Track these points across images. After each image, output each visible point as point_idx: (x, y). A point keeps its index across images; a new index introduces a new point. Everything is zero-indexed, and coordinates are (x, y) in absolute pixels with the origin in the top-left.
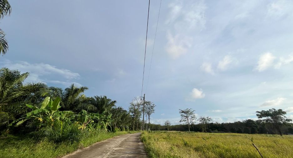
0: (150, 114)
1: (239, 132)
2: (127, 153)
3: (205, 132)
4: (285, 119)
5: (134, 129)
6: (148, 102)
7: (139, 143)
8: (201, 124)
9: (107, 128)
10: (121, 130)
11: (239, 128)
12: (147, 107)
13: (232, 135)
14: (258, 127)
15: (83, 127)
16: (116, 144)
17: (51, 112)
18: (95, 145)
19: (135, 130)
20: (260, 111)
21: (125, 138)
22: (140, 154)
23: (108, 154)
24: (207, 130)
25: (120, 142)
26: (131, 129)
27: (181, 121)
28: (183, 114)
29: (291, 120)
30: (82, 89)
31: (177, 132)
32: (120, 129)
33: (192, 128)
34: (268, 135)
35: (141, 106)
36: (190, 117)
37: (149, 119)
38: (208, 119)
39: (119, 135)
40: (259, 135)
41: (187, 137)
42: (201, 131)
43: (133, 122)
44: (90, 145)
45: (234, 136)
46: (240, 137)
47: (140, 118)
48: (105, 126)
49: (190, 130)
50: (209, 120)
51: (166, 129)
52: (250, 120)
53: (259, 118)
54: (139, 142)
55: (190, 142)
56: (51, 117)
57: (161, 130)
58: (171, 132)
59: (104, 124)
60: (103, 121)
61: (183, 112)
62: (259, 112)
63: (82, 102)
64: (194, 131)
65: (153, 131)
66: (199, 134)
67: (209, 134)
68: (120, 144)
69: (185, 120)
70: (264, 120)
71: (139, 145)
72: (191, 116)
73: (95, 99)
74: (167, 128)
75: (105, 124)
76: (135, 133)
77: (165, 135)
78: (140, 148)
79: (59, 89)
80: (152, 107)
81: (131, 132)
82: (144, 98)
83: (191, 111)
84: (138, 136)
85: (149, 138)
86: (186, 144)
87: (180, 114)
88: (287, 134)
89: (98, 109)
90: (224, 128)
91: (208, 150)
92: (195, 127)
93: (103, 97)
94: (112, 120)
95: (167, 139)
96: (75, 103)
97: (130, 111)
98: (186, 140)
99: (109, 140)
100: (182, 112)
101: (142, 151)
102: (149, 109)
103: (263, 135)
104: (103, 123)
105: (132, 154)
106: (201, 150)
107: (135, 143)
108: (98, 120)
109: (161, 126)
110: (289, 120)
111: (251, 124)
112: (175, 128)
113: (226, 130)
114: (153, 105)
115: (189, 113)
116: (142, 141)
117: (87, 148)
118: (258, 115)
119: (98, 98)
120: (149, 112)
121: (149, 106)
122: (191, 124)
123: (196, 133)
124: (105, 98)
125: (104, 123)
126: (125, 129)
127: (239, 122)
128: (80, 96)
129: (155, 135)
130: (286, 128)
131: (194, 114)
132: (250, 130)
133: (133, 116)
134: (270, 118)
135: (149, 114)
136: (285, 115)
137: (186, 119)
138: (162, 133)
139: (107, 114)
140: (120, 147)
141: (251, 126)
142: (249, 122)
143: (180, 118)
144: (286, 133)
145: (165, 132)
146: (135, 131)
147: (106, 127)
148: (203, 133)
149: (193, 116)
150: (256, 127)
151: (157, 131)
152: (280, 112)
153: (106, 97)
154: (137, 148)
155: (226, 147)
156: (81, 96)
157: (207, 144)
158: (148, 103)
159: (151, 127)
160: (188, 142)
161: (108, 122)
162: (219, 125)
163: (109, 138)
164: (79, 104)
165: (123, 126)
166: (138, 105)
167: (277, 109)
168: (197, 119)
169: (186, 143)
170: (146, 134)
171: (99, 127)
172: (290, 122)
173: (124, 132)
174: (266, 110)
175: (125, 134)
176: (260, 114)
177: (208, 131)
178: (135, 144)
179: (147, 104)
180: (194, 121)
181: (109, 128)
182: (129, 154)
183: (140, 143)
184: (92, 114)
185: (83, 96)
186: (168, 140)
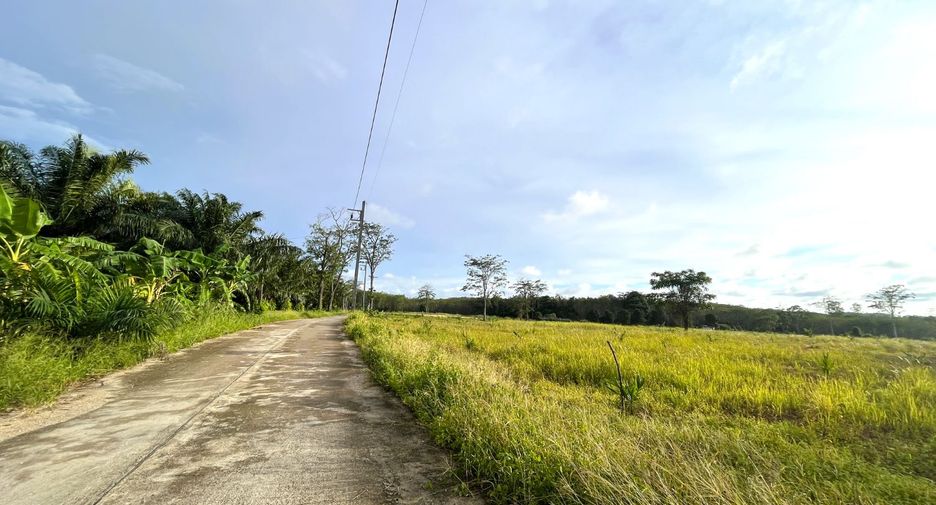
0: (377, 264)
1: (606, 320)
2: (311, 366)
3: (524, 317)
4: (706, 292)
5: (321, 306)
6: (372, 227)
7: (343, 343)
8: (519, 297)
9: (234, 299)
10: (279, 307)
11: (606, 312)
12: (370, 242)
13: (585, 327)
14: (649, 310)
15: (150, 293)
16: (271, 344)
17: (12, 238)
18: (202, 347)
19: (326, 307)
20: (663, 272)
21: (296, 330)
22: (350, 367)
23: (257, 367)
24: (530, 314)
25: (283, 340)
26: (312, 304)
27: (465, 288)
28: (475, 268)
29: (713, 297)
30: (125, 161)
31: (451, 316)
32: (275, 305)
33: (494, 307)
34: (664, 328)
35: (348, 238)
36: (492, 279)
37: (372, 277)
38: (537, 287)
39: (273, 320)
40: (646, 327)
41: (475, 328)
42: (514, 316)
43: (319, 284)
44: (184, 346)
45: (589, 328)
46: (601, 332)
47: (343, 274)
48: (229, 294)
49: (488, 314)
50: (541, 289)
51: (422, 309)
52: (636, 292)
53: (654, 288)
54: (342, 340)
55: (481, 341)
56: (15, 257)
57: (405, 310)
58: (435, 316)
59: (225, 288)
60: (220, 276)
61: (475, 263)
62: (658, 275)
63: (127, 209)
64: (497, 315)
65: (382, 313)
66: (509, 322)
67: (532, 322)
68: (285, 345)
69: (478, 284)
70: (661, 295)
71: (343, 348)
72: (496, 275)
73: (181, 201)
74: (424, 305)
75: (228, 286)
76: (326, 315)
77: (417, 324)
78: (348, 354)
79: (14, 150)
80: (385, 243)
81: (310, 313)
82: (362, 212)
83: (498, 261)
84: (336, 325)
85: (374, 330)
86: (469, 346)
87: (466, 268)
88: (700, 327)
89: (197, 236)
90: (573, 311)
91: (520, 357)
92: (500, 305)
93: (212, 198)
94: (253, 276)
95: (423, 333)
96: (97, 209)
97: (311, 250)
98: (472, 336)
99: (246, 334)
100: (473, 264)
101: (355, 360)
102: (375, 247)
103: (652, 327)
104: (219, 283)
105: (328, 366)
106: (505, 358)
107: (331, 342)
108: (201, 273)
109: (406, 301)
110: (710, 297)
111: (637, 302)
112: (446, 306)
113: (577, 314)
114: (389, 237)
115: (492, 266)
116: (351, 338)
117: (178, 354)
118: (652, 282)
119: (191, 201)
120: (373, 257)
121: (374, 238)
122: (491, 296)
123: (501, 321)
124: (220, 200)
125: (224, 284)
126: (290, 304)
127: (610, 296)
128: (118, 186)
129: (387, 322)
130: (703, 313)
131: (504, 271)
132: (629, 316)
133: (320, 268)
134: (676, 289)
135: (372, 263)
136: (708, 286)
137: (481, 284)
138: (409, 320)
139: (233, 257)
140: (286, 351)
141: (634, 308)
142: (634, 297)
143: (464, 280)
144: (699, 325)
145: (416, 317)
146: (325, 312)
147: (229, 296)
148: (518, 322)
149: (500, 276)
150: (645, 309)
151: (394, 313)
152: (702, 278)
153: (224, 199)
154: (339, 354)
155: (562, 351)
156: (122, 187)
157: (520, 346)
158: (374, 229)
159: (376, 302)
160: (476, 342)
161: (238, 281)
162: (563, 302)
163: (244, 328)
164: (115, 213)
165: (286, 296)
166: (339, 234)
167: (697, 271)
168: (511, 285)
169: (470, 341)
170: (362, 319)
171: (205, 295)
172: (713, 301)
173: (290, 312)
174: (673, 271)
175: (292, 317)
176: (658, 278)
177: (533, 316)
178: (332, 344)
179: (368, 233)
180: (499, 290)
181: (239, 298)
182: (318, 366)
183: (347, 343)
184: (184, 254)
185: (129, 187)
186: (425, 335)
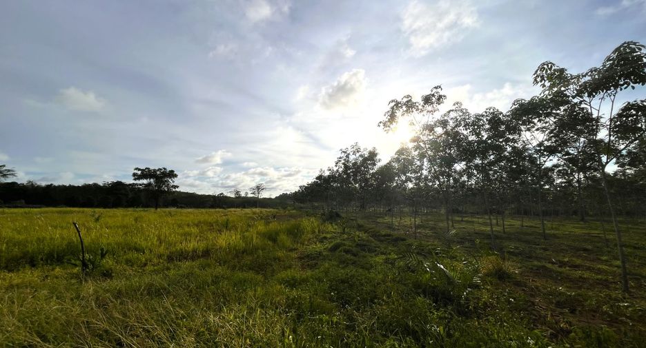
11: (88, 198)
14: (130, 196)
20: (144, 168)
29: (178, 187)
34: (140, 209)
52: (120, 182)
53: (135, 179)
62: (139, 170)
70: (140, 185)
88: (167, 207)
111: (120, 189)
118: (134, 175)
127: (96, 184)
130: (170, 197)
132: (112, 201)
134: (152, 181)
136: (175, 179)
141: (116, 194)
142: (118, 185)
150: (126, 195)
152: (172, 174)
155: (19, 237)
167: (169, 169)
172: (177, 190)
174: (152, 168)
176: (139, 172)
